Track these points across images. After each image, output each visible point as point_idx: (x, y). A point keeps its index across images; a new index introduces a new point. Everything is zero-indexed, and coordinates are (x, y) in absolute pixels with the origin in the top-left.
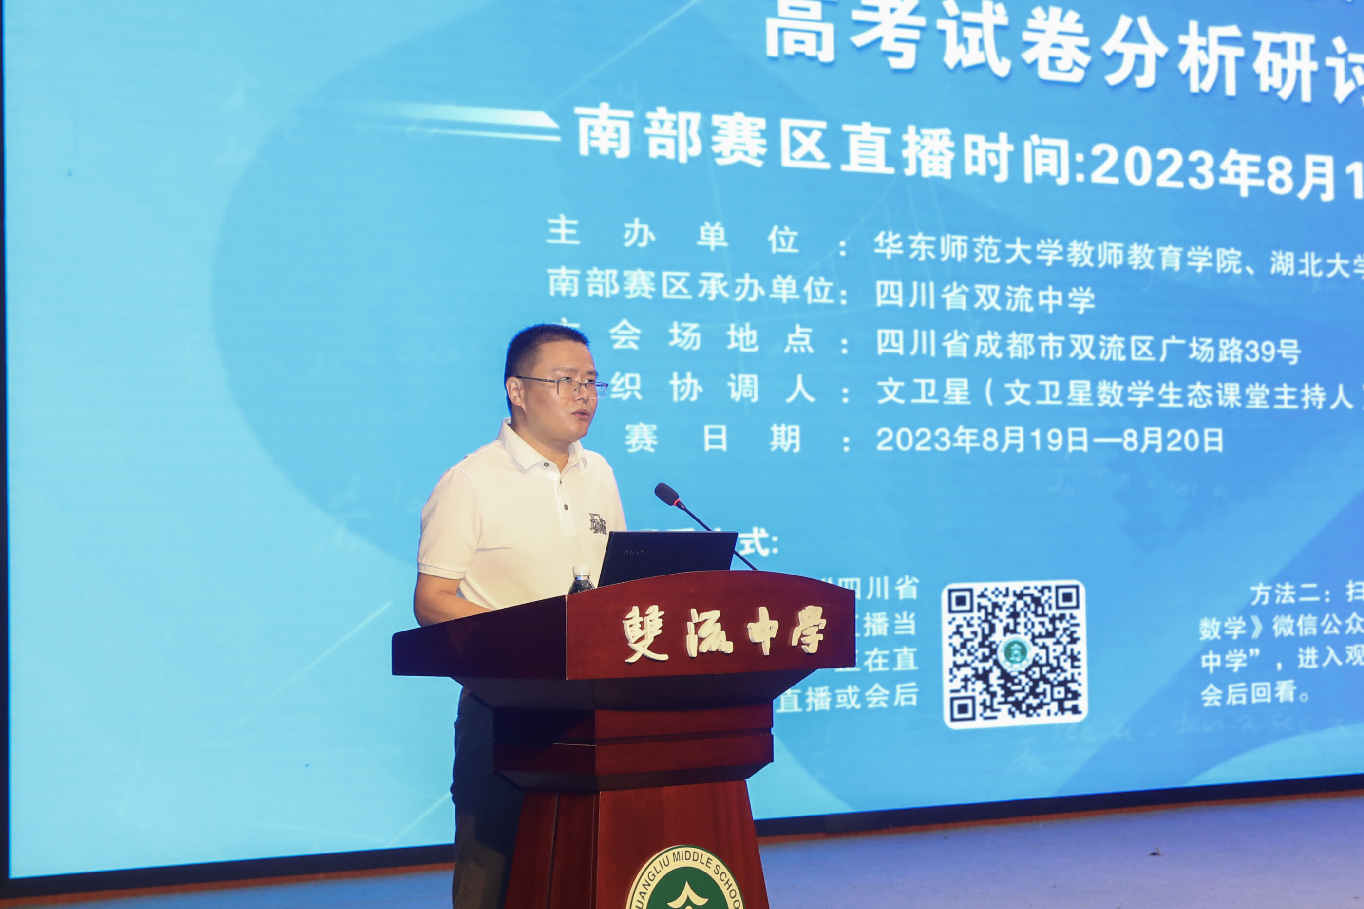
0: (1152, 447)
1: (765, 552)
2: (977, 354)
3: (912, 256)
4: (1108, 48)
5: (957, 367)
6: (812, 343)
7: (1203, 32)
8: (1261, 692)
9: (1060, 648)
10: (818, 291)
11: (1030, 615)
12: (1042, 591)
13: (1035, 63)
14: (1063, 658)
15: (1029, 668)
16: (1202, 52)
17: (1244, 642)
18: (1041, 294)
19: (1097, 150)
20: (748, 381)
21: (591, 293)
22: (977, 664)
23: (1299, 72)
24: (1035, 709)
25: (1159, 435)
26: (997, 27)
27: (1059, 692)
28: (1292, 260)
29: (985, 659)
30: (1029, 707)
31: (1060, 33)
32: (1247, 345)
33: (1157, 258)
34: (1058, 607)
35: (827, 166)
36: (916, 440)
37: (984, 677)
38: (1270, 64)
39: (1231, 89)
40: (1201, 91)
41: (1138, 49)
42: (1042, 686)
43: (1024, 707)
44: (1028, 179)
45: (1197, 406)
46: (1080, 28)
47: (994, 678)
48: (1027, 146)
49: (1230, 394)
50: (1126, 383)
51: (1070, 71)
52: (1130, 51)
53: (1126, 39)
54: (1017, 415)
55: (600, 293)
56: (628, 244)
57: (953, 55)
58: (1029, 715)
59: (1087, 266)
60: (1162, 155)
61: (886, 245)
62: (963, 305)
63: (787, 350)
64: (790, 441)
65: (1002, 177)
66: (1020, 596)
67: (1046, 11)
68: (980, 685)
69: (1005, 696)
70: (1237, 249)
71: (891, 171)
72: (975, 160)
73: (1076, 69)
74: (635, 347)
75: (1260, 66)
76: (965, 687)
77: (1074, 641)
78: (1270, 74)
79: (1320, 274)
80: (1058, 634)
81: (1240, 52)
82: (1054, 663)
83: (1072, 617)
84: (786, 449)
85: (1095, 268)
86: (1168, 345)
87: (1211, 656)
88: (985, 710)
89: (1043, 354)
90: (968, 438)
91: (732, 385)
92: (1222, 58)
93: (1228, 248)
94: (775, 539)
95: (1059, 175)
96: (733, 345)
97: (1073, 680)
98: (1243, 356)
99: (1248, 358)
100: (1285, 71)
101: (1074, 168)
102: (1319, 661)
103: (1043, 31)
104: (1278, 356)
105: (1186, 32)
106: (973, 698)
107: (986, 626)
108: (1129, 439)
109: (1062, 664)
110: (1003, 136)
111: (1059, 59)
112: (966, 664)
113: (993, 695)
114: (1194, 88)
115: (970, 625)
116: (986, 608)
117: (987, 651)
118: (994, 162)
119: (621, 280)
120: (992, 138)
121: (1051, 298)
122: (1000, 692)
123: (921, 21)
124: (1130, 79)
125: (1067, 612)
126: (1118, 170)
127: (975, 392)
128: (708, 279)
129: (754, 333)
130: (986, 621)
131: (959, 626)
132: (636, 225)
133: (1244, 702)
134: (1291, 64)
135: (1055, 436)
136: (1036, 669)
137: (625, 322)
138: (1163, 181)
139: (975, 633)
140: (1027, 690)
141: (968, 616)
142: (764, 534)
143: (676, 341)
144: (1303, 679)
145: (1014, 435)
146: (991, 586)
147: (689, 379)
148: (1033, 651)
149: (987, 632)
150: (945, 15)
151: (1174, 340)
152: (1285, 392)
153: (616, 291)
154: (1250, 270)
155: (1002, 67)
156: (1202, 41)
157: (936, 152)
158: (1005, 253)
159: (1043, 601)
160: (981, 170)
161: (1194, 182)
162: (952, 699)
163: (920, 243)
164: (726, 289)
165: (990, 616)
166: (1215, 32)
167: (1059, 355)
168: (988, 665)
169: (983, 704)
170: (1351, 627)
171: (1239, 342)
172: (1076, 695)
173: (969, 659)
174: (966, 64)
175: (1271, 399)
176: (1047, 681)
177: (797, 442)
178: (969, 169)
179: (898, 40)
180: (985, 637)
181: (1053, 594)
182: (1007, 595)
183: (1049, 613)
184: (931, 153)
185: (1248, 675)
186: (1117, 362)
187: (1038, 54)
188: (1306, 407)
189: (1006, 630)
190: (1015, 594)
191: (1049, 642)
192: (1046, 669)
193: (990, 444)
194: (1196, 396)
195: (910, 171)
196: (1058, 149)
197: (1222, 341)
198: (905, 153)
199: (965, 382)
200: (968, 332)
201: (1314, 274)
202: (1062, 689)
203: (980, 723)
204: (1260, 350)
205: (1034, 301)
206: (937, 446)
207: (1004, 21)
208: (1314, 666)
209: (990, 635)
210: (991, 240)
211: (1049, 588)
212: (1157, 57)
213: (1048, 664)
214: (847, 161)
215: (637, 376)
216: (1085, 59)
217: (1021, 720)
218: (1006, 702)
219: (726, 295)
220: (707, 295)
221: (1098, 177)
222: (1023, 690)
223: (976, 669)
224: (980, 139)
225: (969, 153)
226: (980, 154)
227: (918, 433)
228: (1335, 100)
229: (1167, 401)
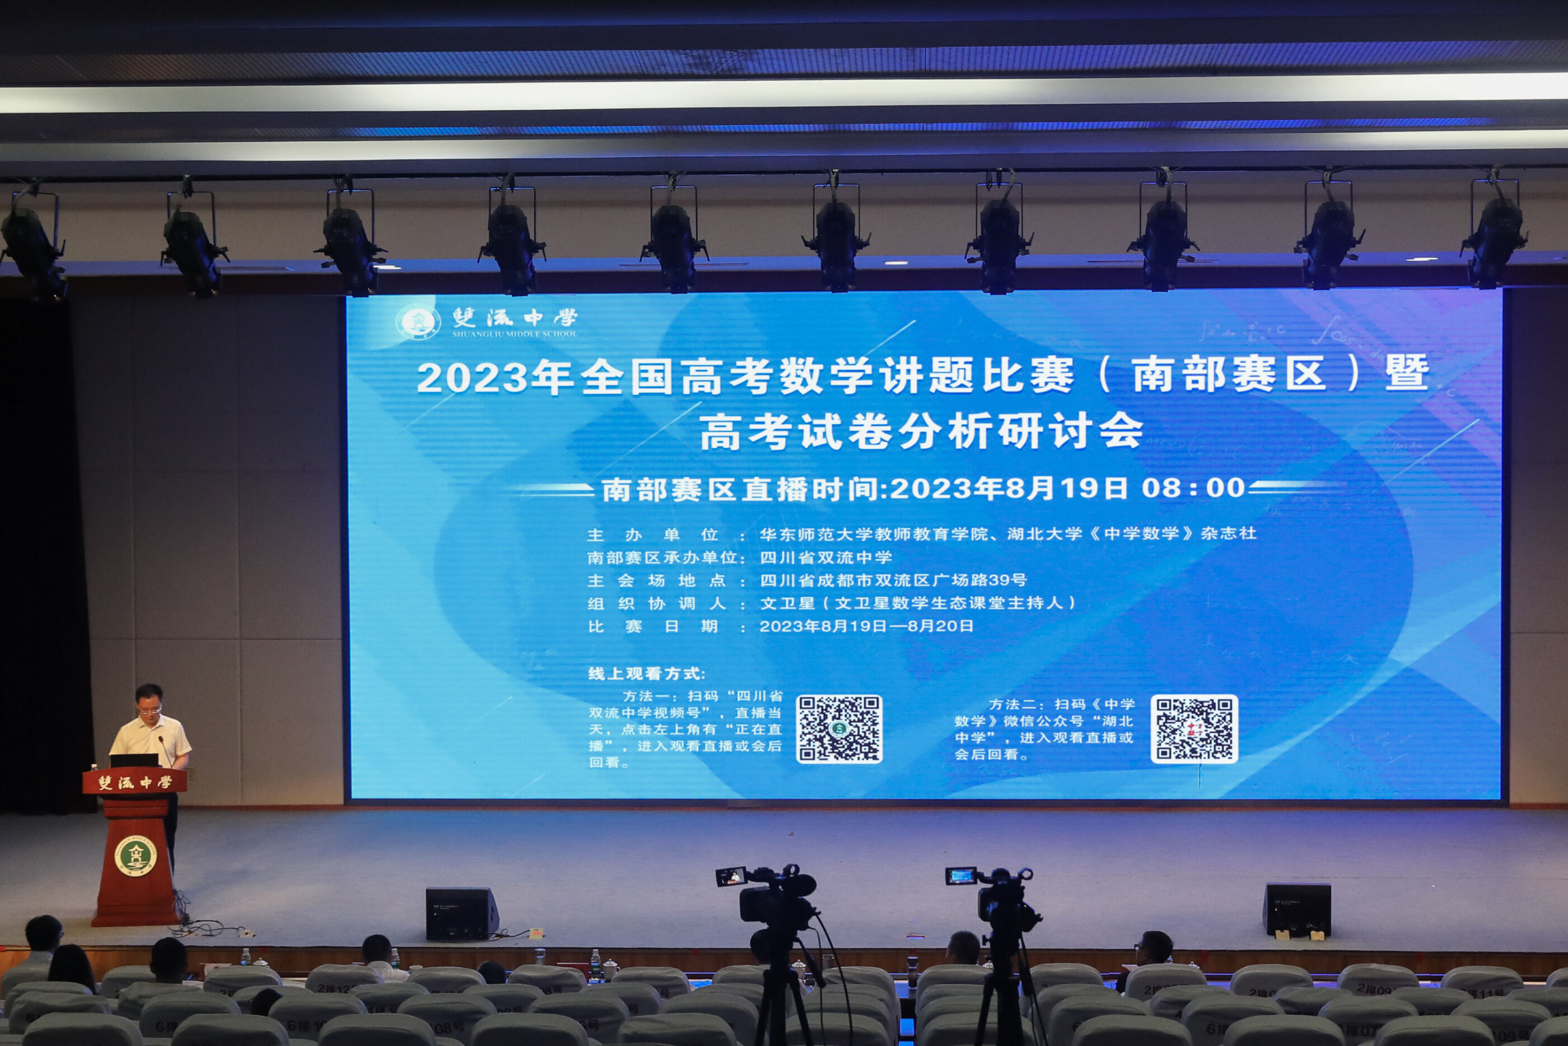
0: (926, 630)
1: (698, 678)
2: (819, 585)
3: (782, 539)
4: (903, 430)
5: (808, 592)
6: (724, 582)
7: (965, 417)
8: (994, 754)
9: (866, 728)
10: (728, 558)
11: (848, 711)
12: (856, 699)
13: (857, 441)
14: (868, 732)
15: (848, 736)
16: (964, 428)
17: (984, 728)
18: (858, 555)
19: (895, 482)
20: (689, 601)
21: (609, 562)
22: (816, 733)
23: (1030, 433)
24: (850, 756)
25: (931, 624)
26: (834, 426)
27: (866, 749)
28: (1022, 532)
29: (821, 731)
30: (847, 755)
31: (873, 425)
32: (991, 577)
33: (932, 535)
34: (865, 708)
35: (734, 499)
36: (782, 627)
37: (821, 740)
38: (1010, 431)
39: (983, 445)
40: (963, 448)
41: (923, 429)
42: (855, 746)
43: (844, 755)
44: (852, 498)
45: (956, 608)
46: (885, 422)
47: (826, 740)
48: (851, 483)
49: (979, 602)
50: (911, 597)
51: (879, 444)
52: (917, 431)
53: (914, 425)
54: (843, 614)
55: (614, 562)
56: (628, 540)
57: (807, 441)
58: (846, 759)
59: (887, 540)
60: (937, 482)
61: (767, 535)
62: (811, 562)
63: (711, 585)
64: (712, 628)
65: (836, 498)
66: (843, 702)
67: (865, 415)
68: (818, 744)
69: (833, 749)
70: (984, 528)
71: (771, 499)
72: (820, 491)
73: (882, 442)
74: (631, 586)
75: (1003, 432)
76: (809, 745)
77: (875, 724)
78: (1010, 435)
79: (1042, 538)
80: (865, 721)
81: (990, 426)
82: (863, 735)
83: (874, 712)
84: (710, 631)
85: (893, 541)
86: (938, 578)
87: (962, 734)
88: (820, 755)
89: (859, 584)
90: (813, 625)
91: (681, 602)
92: (977, 430)
93: (979, 527)
94: (703, 672)
95: (871, 496)
96: (682, 584)
97: (874, 743)
98: (988, 582)
99: (990, 583)
100: (1020, 434)
101: (880, 491)
102: (1035, 739)
103: (862, 425)
104: (1011, 582)
105: (954, 418)
106: (814, 750)
107: (822, 715)
108: (912, 626)
109: (867, 735)
110: (837, 479)
111: (872, 438)
112: (810, 733)
113: (825, 749)
114: (959, 446)
115: (812, 715)
116: (822, 707)
117: (822, 728)
118: (831, 491)
119: (624, 556)
120: (830, 479)
121: (864, 557)
122: (830, 747)
123: (789, 426)
124: (917, 445)
125: (871, 711)
126: (908, 491)
127: (818, 603)
128: (669, 554)
129: (693, 578)
130: (822, 713)
131: (806, 715)
132: (632, 531)
133: (983, 758)
134: (1025, 429)
135: (865, 624)
136: (852, 737)
137: (626, 575)
138: (937, 495)
139: (816, 719)
140: (846, 747)
141: (812, 710)
142: (697, 670)
143: (652, 582)
144: (1023, 749)
145: (841, 624)
146: (825, 697)
147: (658, 600)
148: (849, 729)
149: (822, 718)
150: (804, 423)
151: (942, 576)
152: (1016, 602)
153: (622, 561)
154: (993, 538)
155: (836, 445)
156: (965, 422)
157: (797, 488)
158: (836, 536)
159: (856, 704)
160: (823, 496)
161: (957, 495)
162: (801, 750)
163: (787, 534)
164: (678, 558)
165: (824, 711)
166: (972, 417)
167: (869, 584)
168: (822, 734)
169: (820, 752)
170: (1057, 723)
171: (985, 576)
172: (875, 751)
173: (812, 731)
174: (815, 445)
175: (1006, 604)
176: (858, 743)
177: (716, 628)
178: (816, 496)
179: (775, 437)
180: (821, 721)
181: (863, 701)
182: (835, 701)
183: (861, 711)
184: (794, 490)
185: (985, 745)
186: (906, 587)
187: (860, 437)
188: (1030, 608)
189: (834, 718)
190: (839, 700)
191: (860, 724)
192: (857, 738)
193: (826, 628)
194: (956, 604)
195: (782, 499)
196: (870, 483)
197: (973, 575)
198: (779, 490)
199: (812, 599)
200: (814, 575)
201: (1037, 538)
202: (867, 748)
203: (817, 761)
204: (999, 579)
205: (854, 558)
206: (795, 630)
207: (839, 422)
208: (1031, 742)
209: (824, 720)
210: (828, 530)
211: (860, 699)
212: (934, 432)
213: (859, 735)
214: (746, 497)
215: (632, 599)
216: (888, 437)
217: (842, 761)
218: (833, 752)
219: (678, 561)
220: (668, 561)
221: (895, 495)
222: (843, 747)
223: (816, 736)
224: (823, 481)
225: (816, 488)
226: (823, 488)
227: (784, 623)
228: (1055, 446)
229: (937, 606)
